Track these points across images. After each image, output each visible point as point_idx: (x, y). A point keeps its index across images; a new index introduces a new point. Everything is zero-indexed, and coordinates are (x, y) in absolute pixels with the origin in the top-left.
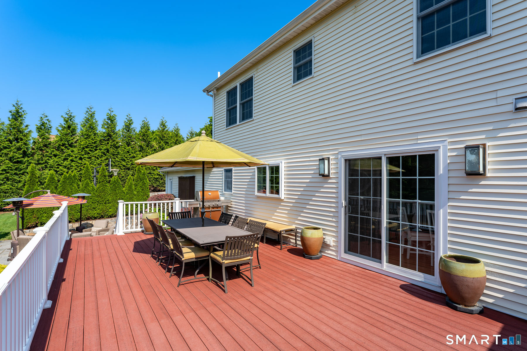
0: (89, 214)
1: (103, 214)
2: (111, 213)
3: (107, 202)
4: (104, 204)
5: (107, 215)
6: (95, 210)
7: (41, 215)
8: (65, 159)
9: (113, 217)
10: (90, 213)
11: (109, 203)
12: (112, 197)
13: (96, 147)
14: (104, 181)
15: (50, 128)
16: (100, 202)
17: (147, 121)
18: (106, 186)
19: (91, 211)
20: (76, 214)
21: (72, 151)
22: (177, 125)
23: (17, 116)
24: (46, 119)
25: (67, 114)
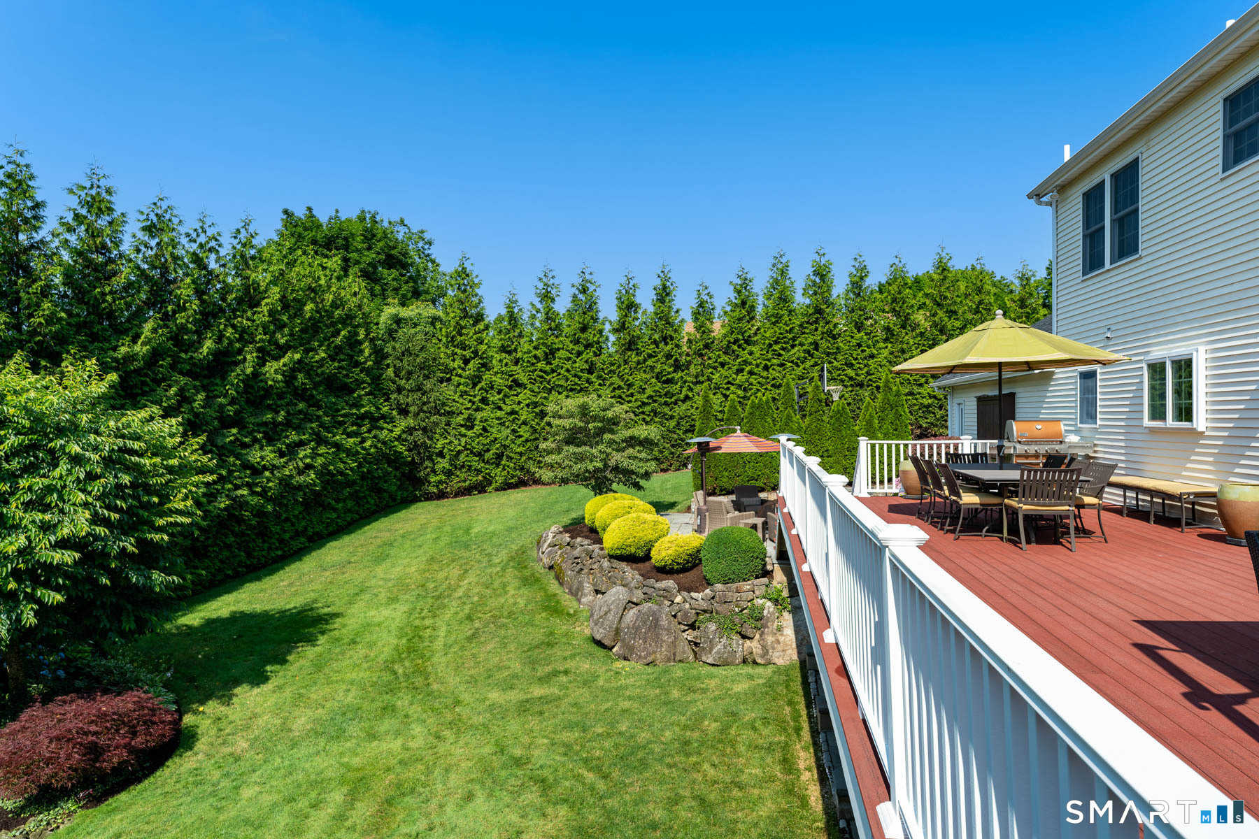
8: (739, 369)
13: (794, 339)
17: (901, 265)
21: (751, 353)
22: (982, 262)
23: (664, 295)
24: (706, 292)
25: (739, 276)
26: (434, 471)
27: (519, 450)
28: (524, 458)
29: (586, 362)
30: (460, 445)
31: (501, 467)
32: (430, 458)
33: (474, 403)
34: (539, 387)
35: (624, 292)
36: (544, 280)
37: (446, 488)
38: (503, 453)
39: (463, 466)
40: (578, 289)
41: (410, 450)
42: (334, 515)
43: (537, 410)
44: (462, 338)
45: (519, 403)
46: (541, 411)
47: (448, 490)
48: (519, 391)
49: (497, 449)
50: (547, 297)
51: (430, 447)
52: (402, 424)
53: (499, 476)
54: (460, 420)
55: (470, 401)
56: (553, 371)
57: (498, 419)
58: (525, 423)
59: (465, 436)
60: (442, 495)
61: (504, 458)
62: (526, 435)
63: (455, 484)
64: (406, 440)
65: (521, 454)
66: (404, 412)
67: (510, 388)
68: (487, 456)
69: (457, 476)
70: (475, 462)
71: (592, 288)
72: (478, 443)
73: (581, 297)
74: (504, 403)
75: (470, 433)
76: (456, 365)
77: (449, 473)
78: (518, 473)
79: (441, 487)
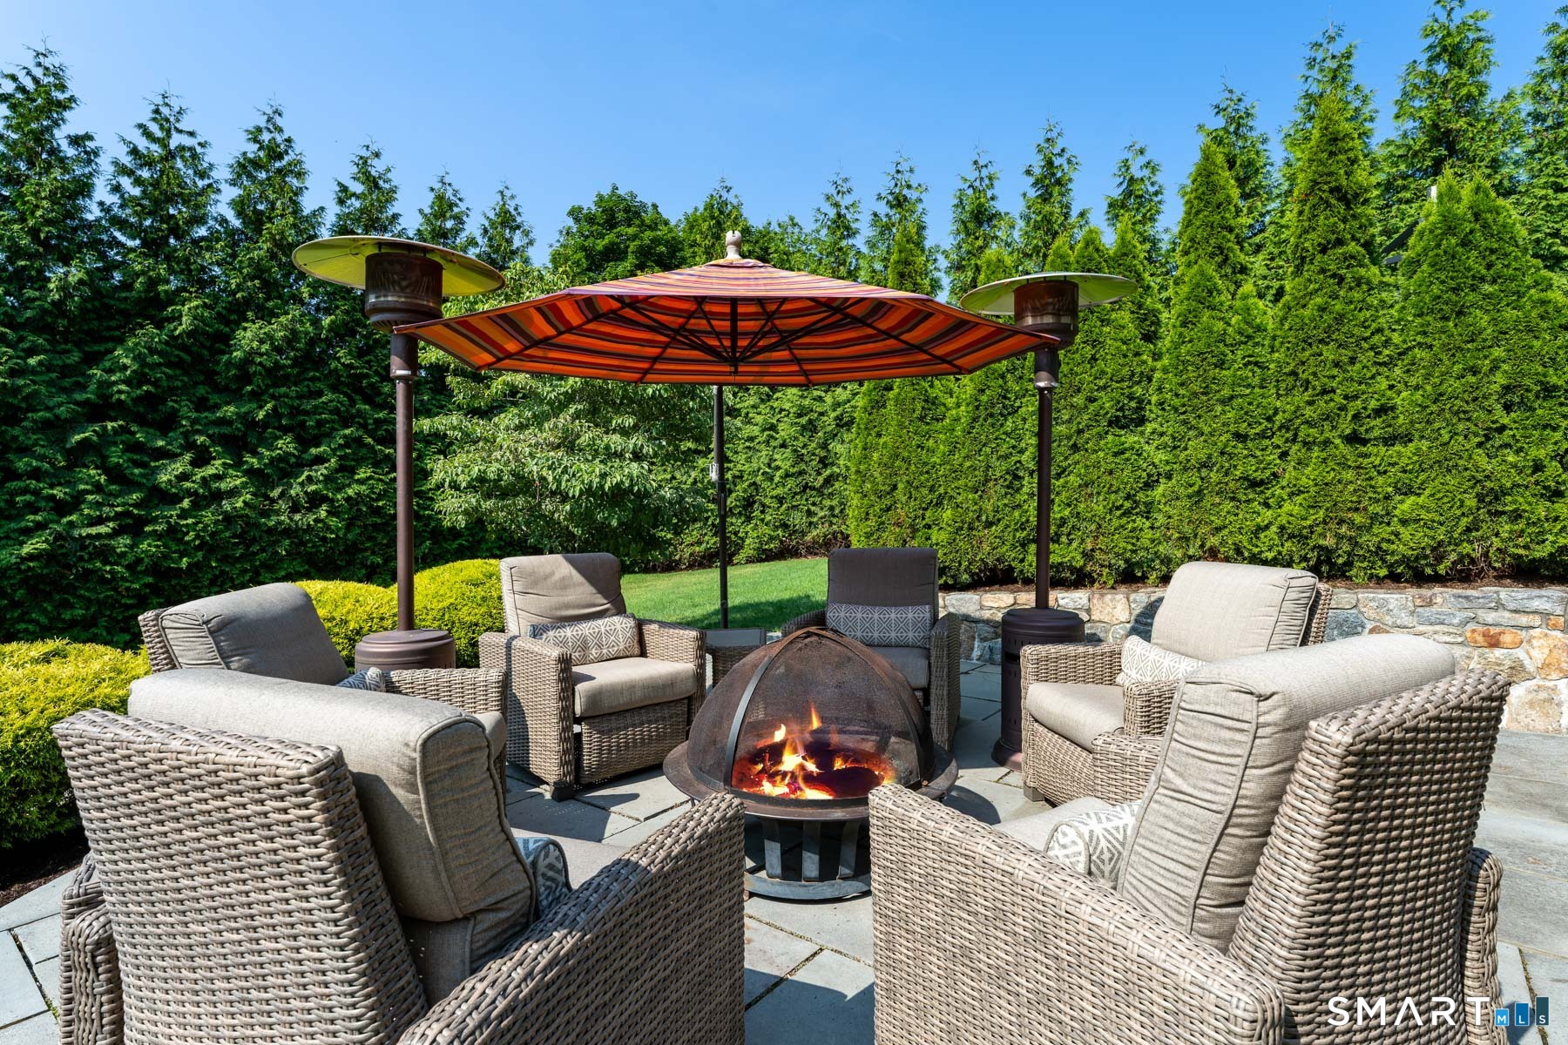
0: (1218, 529)
1: (1340, 537)
2: (1409, 542)
3: (1377, 427)
4: (1344, 449)
5: (1379, 552)
6: (1267, 505)
7: (928, 514)
9: (1438, 579)
10: (1218, 522)
11: (1389, 441)
12: (1427, 377)
14: (1340, 242)
15: (1156, 193)
16: (1304, 431)
18: (1359, 282)
19: (1228, 506)
20: (1116, 523)
23: (1051, 182)
24: (1142, 160)
25: (1219, 110)
40: (886, 202)
71: (913, 196)
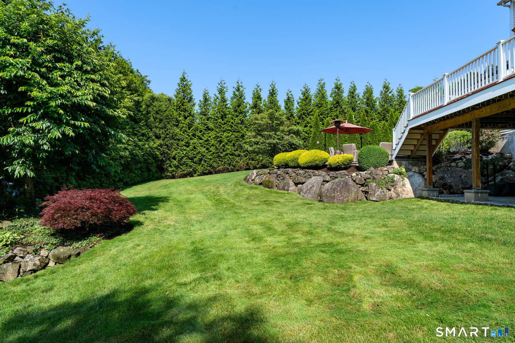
8: (306, 126)
13: (328, 114)
17: (370, 86)
21: (310, 119)
22: (401, 86)
23: (273, 93)
24: (290, 94)
25: (304, 88)
26: (170, 166)
27: (210, 157)
28: (212, 161)
29: (240, 120)
30: (183, 154)
31: (201, 165)
32: (169, 159)
33: (189, 136)
34: (219, 130)
35: (256, 91)
36: (221, 84)
37: (175, 174)
38: (202, 159)
39: (184, 164)
40: (236, 89)
41: (161, 154)
42: (134, 175)
43: (218, 139)
44: (184, 107)
45: (210, 137)
46: (220, 140)
47: (176, 175)
48: (209, 132)
49: (200, 156)
50: (221, 92)
51: (170, 154)
52: (158, 142)
53: (200, 168)
54: (183, 143)
55: (188, 135)
56: (225, 124)
57: (200, 143)
58: (213, 145)
59: (185, 150)
60: (173, 177)
61: (203, 161)
62: (214, 151)
63: (180, 172)
64: (159, 150)
65: (211, 159)
66: (158, 137)
67: (205, 130)
68: (195, 160)
69: (181, 168)
70: (189, 162)
71: (241, 89)
72: (191, 153)
73: (237, 93)
74: (203, 136)
75: (188, 149)
76: (181, 118)
77: (177, 167)
78: (208, 168)
79: (173, 173)
